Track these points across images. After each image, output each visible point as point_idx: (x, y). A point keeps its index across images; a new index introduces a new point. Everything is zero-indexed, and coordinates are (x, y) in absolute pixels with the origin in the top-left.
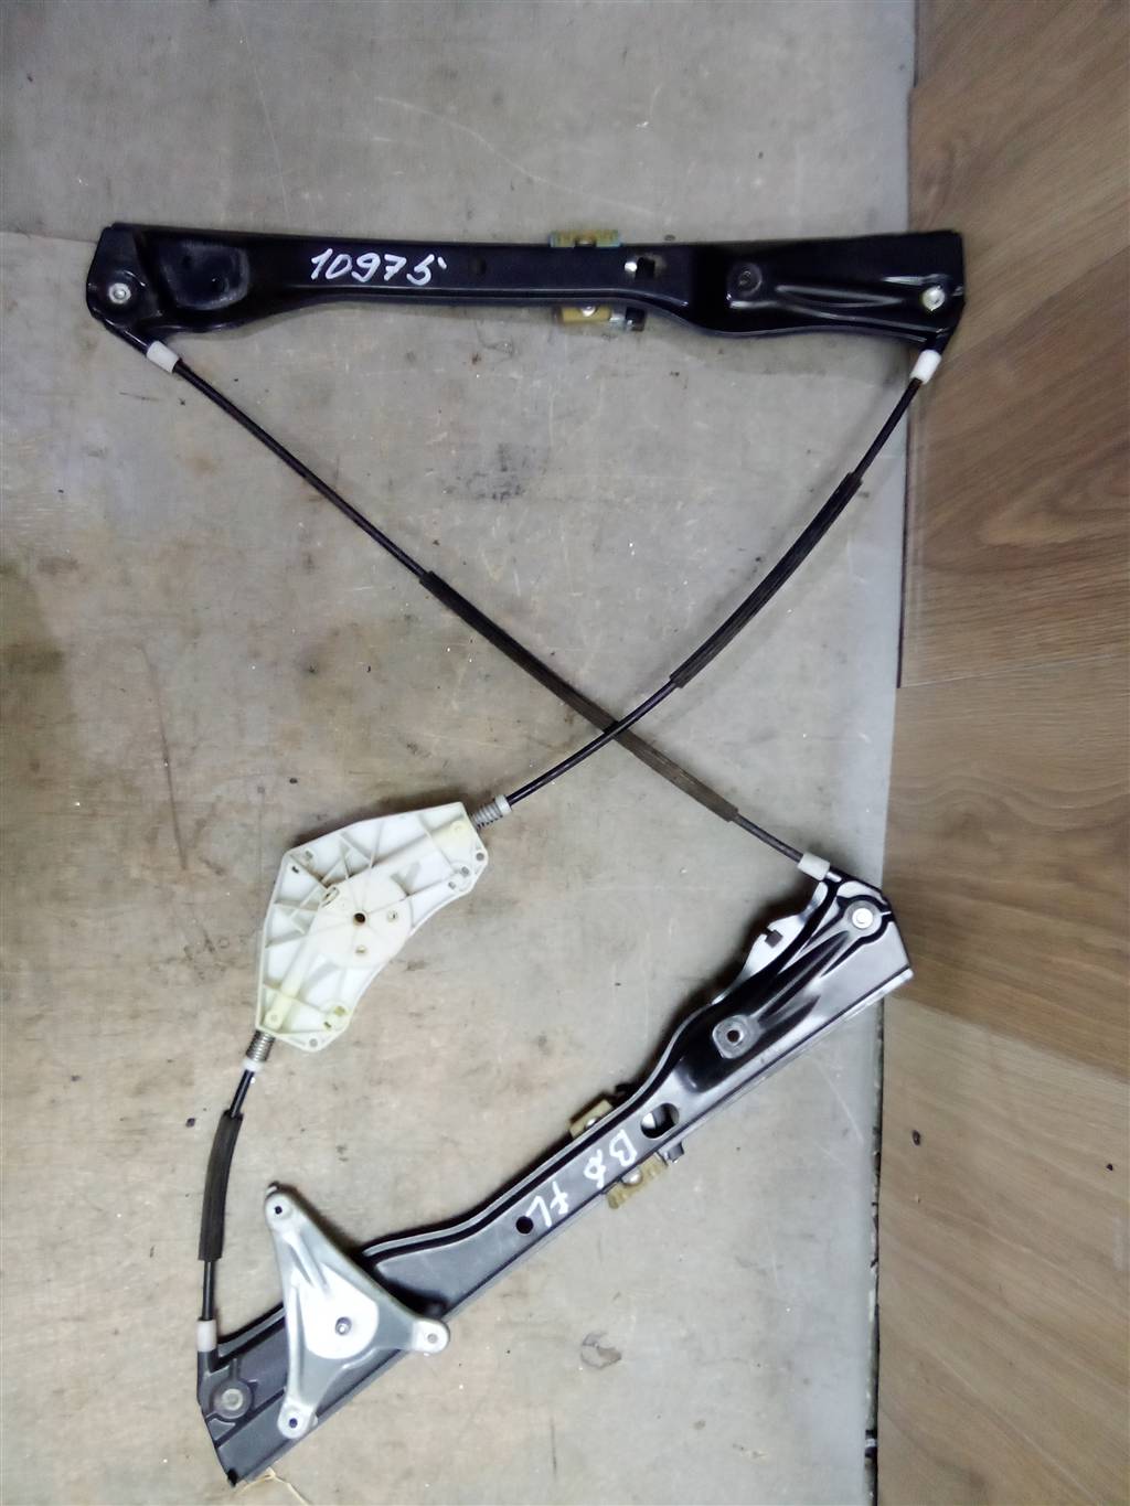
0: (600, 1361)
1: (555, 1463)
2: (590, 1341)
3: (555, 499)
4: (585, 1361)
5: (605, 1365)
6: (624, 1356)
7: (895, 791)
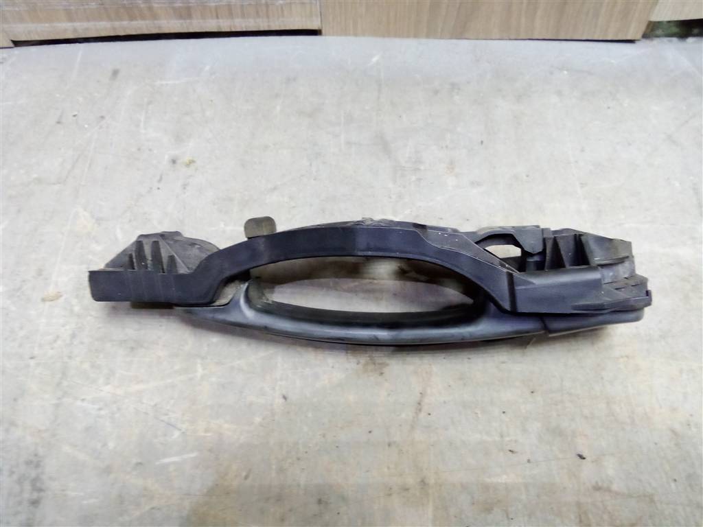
3: (57, 406)
7: (431, 34)
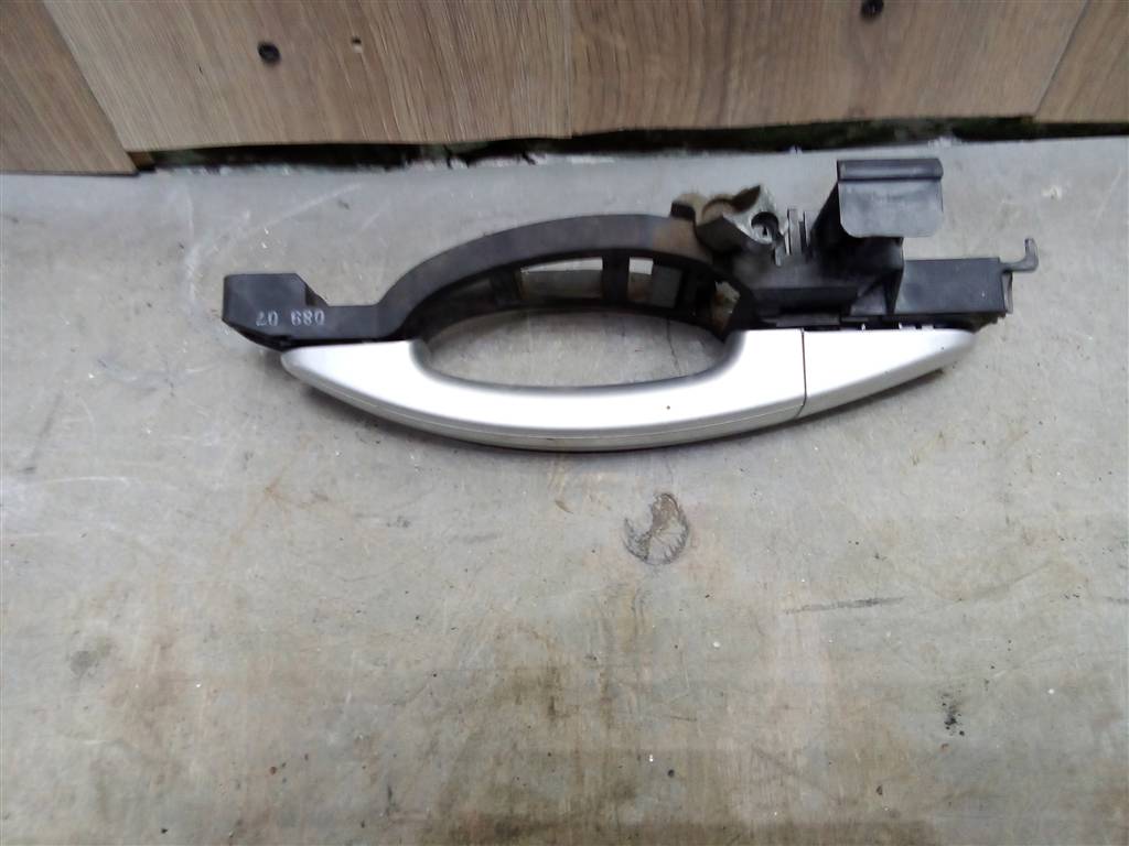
0: (675, 529)
1: (869, 603)
2: (640, 547)
4: (676, 553)
5: (684, 522)
6: (663, 488)
